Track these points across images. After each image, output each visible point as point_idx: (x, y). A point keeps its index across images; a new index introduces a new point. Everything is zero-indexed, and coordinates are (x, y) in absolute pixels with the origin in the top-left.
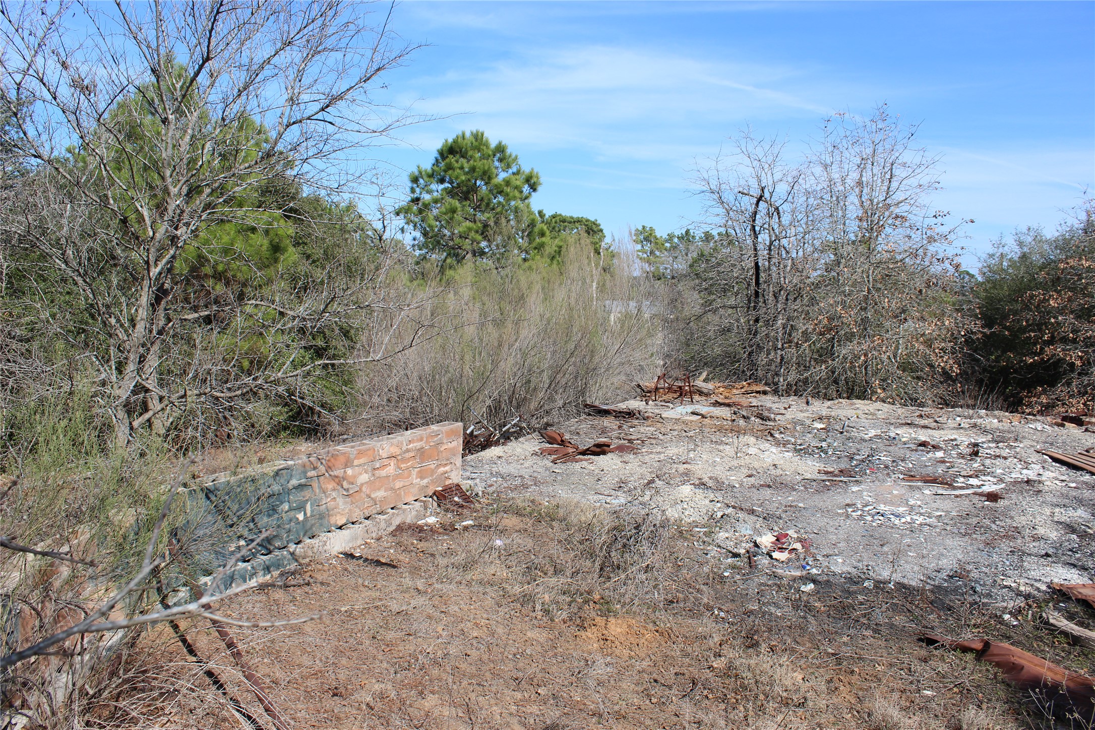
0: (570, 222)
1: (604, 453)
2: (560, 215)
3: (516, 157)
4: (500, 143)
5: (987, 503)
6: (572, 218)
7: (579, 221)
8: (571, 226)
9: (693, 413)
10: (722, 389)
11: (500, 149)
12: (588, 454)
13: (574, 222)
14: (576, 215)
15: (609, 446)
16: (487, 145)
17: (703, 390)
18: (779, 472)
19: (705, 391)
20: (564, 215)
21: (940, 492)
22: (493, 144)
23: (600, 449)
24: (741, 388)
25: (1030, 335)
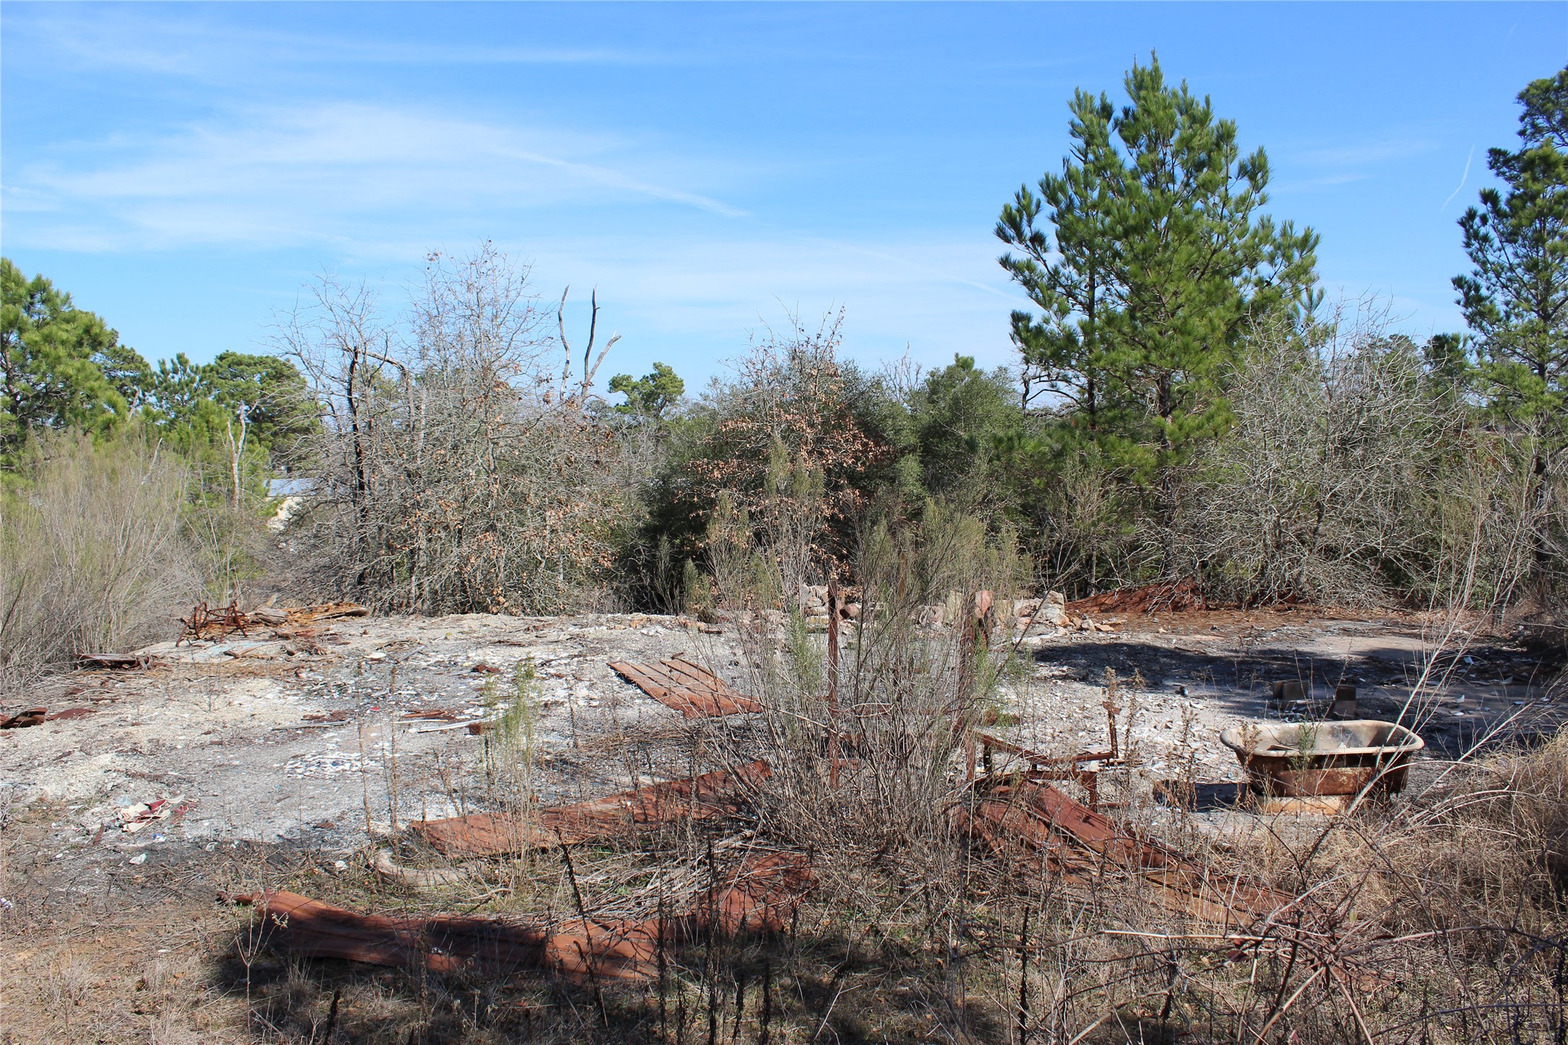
0: (249, 365)
1: (35, 723)
2: (234, 354)
3: (68, 297)
4: (39, 278)
5: (468, 736)
6: (251, 357)
7: (261, 362)
8: (252, 369)
9: (226, 654)
10: (299, 615)
11: (40, 287)
12: (15, 727)
13: (255, 364)
14: (257, 353)
15: (43, 713)
16: (19, 282)
17: (271, 618)
18: (256, 723)
19: (274, 619)
20: (238, 353)
21: (424, 728)
22: (30, 279)
23: (32, 718)
24: (326, 611)
25: (698, 515)
